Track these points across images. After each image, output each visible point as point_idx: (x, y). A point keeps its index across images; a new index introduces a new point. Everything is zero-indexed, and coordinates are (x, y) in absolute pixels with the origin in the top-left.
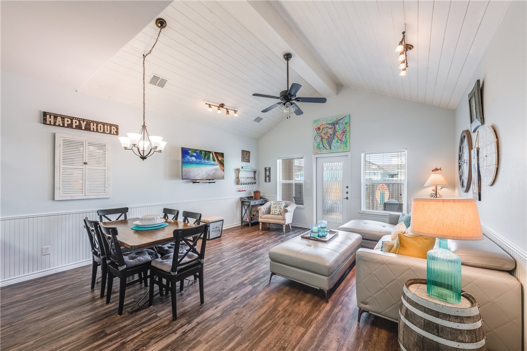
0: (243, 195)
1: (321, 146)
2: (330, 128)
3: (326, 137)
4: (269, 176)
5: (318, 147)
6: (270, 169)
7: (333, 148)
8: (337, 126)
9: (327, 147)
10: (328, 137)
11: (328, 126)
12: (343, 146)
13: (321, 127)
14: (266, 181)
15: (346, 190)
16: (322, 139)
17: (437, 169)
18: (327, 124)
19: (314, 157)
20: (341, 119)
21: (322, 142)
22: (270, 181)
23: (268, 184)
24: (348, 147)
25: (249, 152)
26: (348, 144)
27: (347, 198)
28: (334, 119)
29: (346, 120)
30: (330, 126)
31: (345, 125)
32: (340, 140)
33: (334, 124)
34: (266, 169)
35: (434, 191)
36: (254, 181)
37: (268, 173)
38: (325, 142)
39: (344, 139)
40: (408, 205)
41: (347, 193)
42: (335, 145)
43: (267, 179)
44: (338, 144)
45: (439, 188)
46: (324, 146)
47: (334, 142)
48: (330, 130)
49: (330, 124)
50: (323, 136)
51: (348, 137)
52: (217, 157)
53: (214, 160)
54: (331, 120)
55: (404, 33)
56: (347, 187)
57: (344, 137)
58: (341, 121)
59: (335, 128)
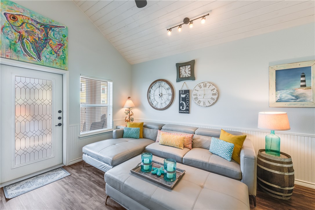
1: (19, 49)
2: (39, 29)
3: (30, 38)
5: (12, 46)
7: (43, 58)
8: (51, 33)
9: (34, 54)
10: (35, 39)
11: (35, 24)
12: (59, 61)
13: (20, 18)
15: (60, 115)
16: (21, 38)
18: (32, 20)
20: (57, 27)
21: (22, 43)
24: (67, 65)
26: (67, 62)
27: (60, 125)
28: (46, 21)
30: (38, 26)
31: (62, 37)
32: (56, 53)
33: (46, 27)
38: (28, 44)
39: (61, 54)
41: (60, 118)
42: (47, 56)
44: (53, 57)
46: (25, 51)
47: (46, 51)
48: (37, 32)
49: (38, 23)
50: (24, 34)
51: (65, 52)
55: (208, 14)
56: (60, 112)
57: (61, 50)
58: (57, 29)
59: (47, 33)
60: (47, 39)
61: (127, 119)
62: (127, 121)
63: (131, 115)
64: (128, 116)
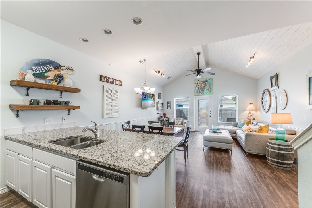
0: (159, 116)
3: (201, 88)
4: (170, 106)
5: (197, 92)
6: (170, 102)
7: (204, 93)
8: (206, 83)
9: (202, 92)
11: (202, 82)
12: (209, 92)
13: (198, 83)
14: (168, 108)
15: (210, 112)
16: (199, 88)
17: (251, 103)
19: (194, 97)
21: (199, 90)
22: (170, 108)
23: (169, 110)
24: (212, 93)
25: (161, 94)
26: (212, 92)
27: (211, 116)
28: (205, 80)
29: (211, 80)
30: (203, 83)
33: (205, 82)
34: (168, 102)
35: (250, 112)
36: (163, 108)
37: (169, 104)
38: (200, 90)
39: (210, 89)
40: (238, 119)
41: (211, 114)
42: (205, 92)
43: (169, 107)
44: (207, 91)
45: (252, 111)
46: (200, 92)
47: (205, 90)
48: (203, 85)
49: (203, 82)
50: (199, 87)
51: (211, 88)
52: (152, 96)
53: (152, 98)
54: (203, 80)
55: (255, 55)
56: (211, 111)
57: (210, 88)
58: (208, 81)
59: (205, 84)
60: (205, 86)
61: (249, 118)
62: (249, 119)
63: (252, 115)
64: (250, 116)
